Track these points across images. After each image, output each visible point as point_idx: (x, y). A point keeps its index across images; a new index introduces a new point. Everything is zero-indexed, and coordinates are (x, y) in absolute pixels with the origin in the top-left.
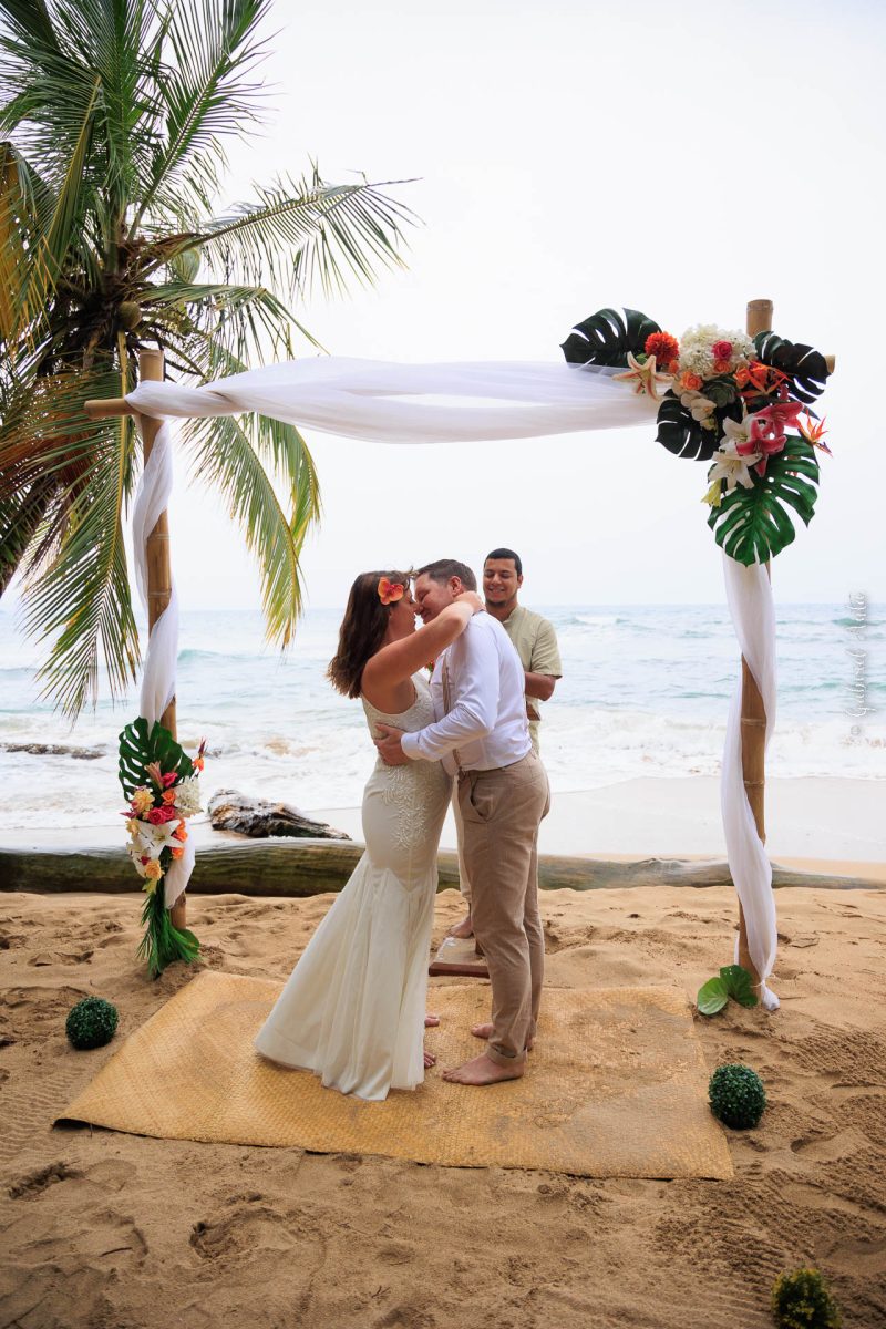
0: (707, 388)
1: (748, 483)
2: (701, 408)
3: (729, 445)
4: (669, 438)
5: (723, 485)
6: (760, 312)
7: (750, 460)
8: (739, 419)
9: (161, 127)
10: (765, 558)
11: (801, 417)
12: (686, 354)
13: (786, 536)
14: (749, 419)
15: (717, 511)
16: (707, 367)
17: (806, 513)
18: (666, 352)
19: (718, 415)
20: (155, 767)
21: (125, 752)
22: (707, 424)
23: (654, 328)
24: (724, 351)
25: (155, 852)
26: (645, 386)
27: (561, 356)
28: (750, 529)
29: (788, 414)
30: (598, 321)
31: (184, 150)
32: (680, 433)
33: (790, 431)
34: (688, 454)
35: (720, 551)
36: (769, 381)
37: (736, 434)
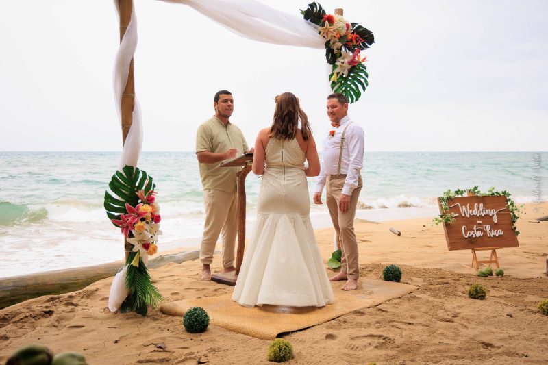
0: (341, 38)
1: (346, 75)
3: (345, 61)
4: (327, 55)
5: (338, 74)
7: (349, 66)
10: (353, 102)
13: (358, 94)
17: (364, 89)
18: (331, 20)
20: (142, 193)
24: (347, 27)
26: (325, 34)
28: (346, 91)
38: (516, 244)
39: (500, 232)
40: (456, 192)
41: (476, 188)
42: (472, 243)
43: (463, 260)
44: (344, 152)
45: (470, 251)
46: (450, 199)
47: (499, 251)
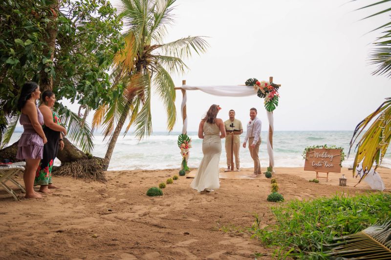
0: (264, 89)
1: (270, 101)
2: (263, 92)
3: (267, 96)
4: (259, 95)
5: (266, 101)
6: (271, 78)
7: (270, 98)
8: (268, 93)
9: (153, 22)
10: (272, 111)
11: (276, 93)
12: (261, 85)
13: (274, 108)
14: (270, 93)
15: (265, 105)
16: (264, 86)
17: (277, 105)
18: (259, 84)
19: (266, 92)
20: (185, 141)
21: (179, 139)
22: (264, 93)
23: (257, 81)
24: (266, 84)
25: (186, 153)
26: (256, 88)
27: (245, 84)
28: (270, 107)
29: (275, 92)
30: (250, 80)
31: (157, 26)
32: (260, 94)
33: (275, 95)
34: (261, 97)
35: (266, 110)
36: (272, 88)
37: (268, 95)
38: (339, 171)
39: (332, 165)
40: (317, 147)
41: (326, 145)
42: (316, 168)
43: (312, 175)
44: (254, 129)
45: (315, 172)
46: (309, 149)
47: (330, 173)
